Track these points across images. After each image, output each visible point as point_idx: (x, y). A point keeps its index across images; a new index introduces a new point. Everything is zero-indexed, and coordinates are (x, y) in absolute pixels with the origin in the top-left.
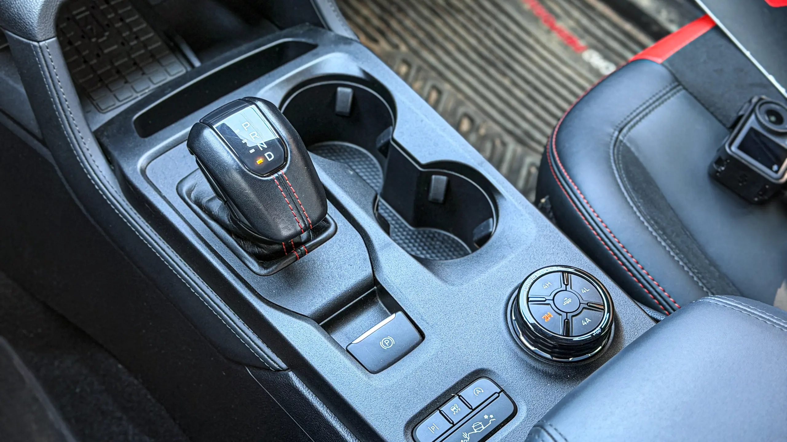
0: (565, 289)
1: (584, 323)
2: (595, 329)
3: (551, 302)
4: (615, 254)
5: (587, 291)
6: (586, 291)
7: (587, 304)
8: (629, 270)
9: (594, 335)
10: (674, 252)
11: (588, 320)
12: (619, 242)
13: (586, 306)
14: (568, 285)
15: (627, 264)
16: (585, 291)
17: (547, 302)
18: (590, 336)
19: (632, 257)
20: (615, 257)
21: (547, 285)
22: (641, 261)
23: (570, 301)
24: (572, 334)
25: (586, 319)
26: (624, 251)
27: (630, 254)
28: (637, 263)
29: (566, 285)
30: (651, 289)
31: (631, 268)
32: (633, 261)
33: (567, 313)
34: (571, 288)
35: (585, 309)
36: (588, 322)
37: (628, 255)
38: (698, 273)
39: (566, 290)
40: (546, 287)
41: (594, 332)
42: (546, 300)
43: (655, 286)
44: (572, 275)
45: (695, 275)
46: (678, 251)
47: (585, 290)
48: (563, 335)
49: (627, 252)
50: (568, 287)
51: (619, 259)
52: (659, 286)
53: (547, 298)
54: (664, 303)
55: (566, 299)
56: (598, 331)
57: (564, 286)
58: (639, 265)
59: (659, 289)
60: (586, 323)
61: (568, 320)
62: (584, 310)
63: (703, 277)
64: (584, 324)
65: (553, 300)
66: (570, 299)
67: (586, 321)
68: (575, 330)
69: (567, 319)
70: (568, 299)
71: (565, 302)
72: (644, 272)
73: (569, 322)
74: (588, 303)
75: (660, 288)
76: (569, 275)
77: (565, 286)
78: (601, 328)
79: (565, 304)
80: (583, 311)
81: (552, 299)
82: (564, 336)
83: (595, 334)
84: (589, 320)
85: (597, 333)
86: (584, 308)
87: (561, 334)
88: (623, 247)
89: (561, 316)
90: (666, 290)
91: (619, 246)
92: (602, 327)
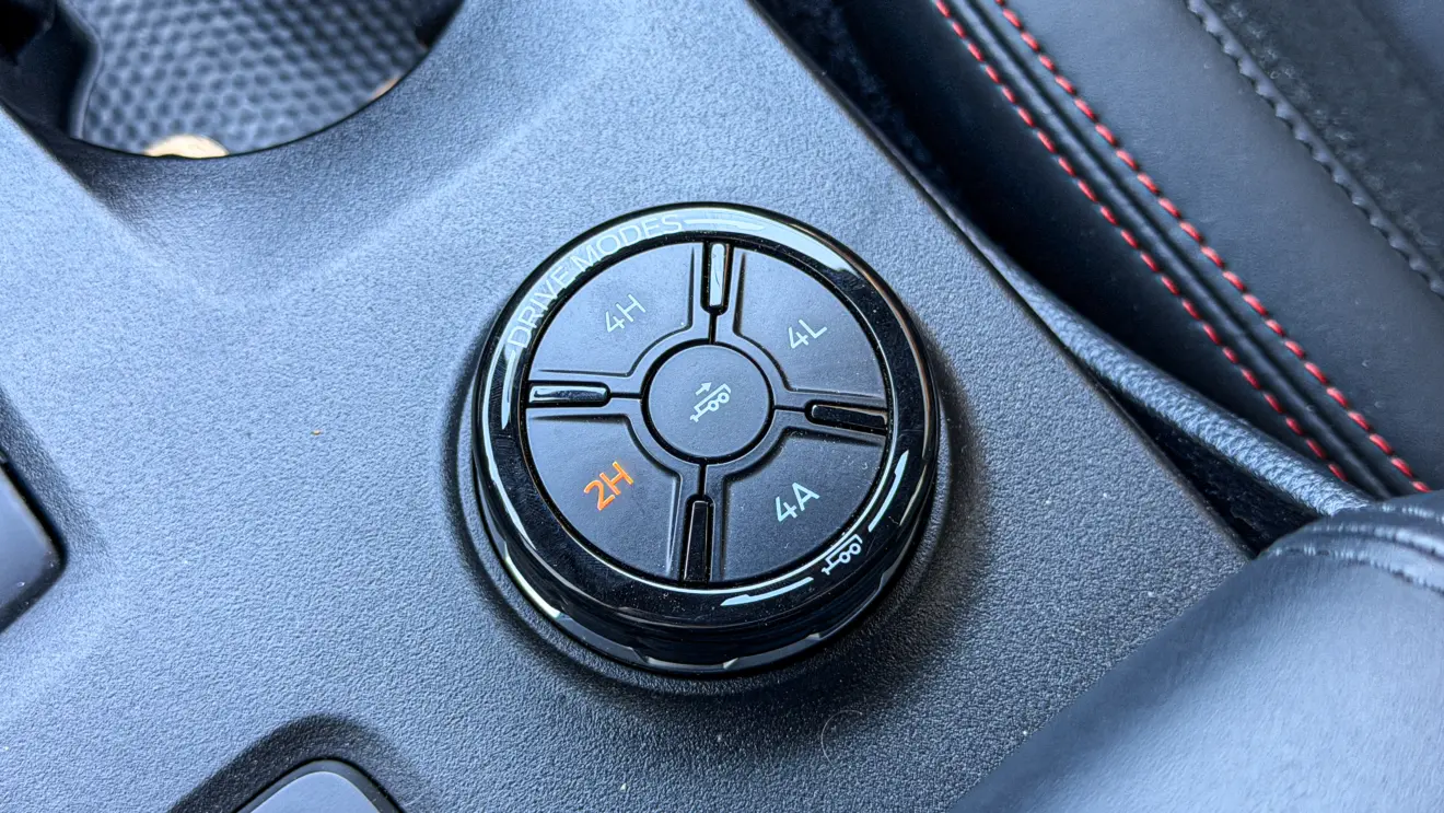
0: (706, 336)
1: (785, 513)
2: (837, 536)
3: (632, 408)
4: (1004, 79)
5: (815, 336)
6: (810, 338)
7: (807, 410)
8: (1061, 149)
9: (826, 571)
10: (1255, 59)
11: (804, 495)
12: (1021, 28)
13: (800, 421)
14: (722, 309)
15: (1055, 122)
16: (803, 339)
17: (614, 407)
18: (809, 579)
19: (1074, 92)
20: (1005, 92)
21: (625, 312)
22: (1113, 112)
23: (722, 396)
24: (722, 573)
25: (796, 487)
26: (1040, 64)
27: (1068, 78)
28: (1095, 118)
29: (715, 312)
30: (1148, 231)
31: (1068, 139)
32: (1076, 107)
33: (703, 462)
34: (736, 328)
35: (797, 435)
36: (802, 502)
37: (1058, 86)
38: (1351, 146)
39: (711, 340)
40: (620, 323)
41: (826, 555)
42: (610, 395)
43: (1165, 220)
44: (752, 256)
45: (1339, 157)
46: (1271, 54)
47: (804, 332)
48: (675, 577)
49: (1055, 70)
50: (725, 322)
51: (1020, 99)
52: (1179, 217)
53: (616, 385)
54: (1200, 292)
55: (706, 386)
56: (846, 549)
57: (702, 317)
58: (1101, 130)
59: (1182, 231)
60: (791, 511)
61: (707, 498)
62: (792, 443)
63: (1371, 165)
64: (781, 518)
65: (644, 395)
66: (725, 386)
67: (793, 502)
68: (735, 552)
69: (700, 495)
70: (712, 389)
71: (697, 408)
72: (1119, 158)
73: (711, 509)
74: (813, 402)
75: (1185, 226)
76: (738, 252)
77: (708, 315)
78: (862, 530)
79: (701, 413)
80: (784, 450)
81: (637, 390)
82: (680, 583)
83: (832, 565)
84: (811, 494)
85: (840, 559)
86: (788, 432)
87: (668, 569)
88: (1039, 49)
89: (674, 482)
90: (1212, 235)
91: (1023, 42)
92: (871, 527)
